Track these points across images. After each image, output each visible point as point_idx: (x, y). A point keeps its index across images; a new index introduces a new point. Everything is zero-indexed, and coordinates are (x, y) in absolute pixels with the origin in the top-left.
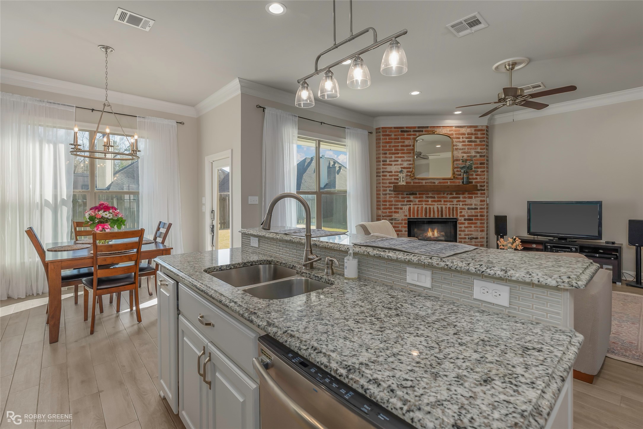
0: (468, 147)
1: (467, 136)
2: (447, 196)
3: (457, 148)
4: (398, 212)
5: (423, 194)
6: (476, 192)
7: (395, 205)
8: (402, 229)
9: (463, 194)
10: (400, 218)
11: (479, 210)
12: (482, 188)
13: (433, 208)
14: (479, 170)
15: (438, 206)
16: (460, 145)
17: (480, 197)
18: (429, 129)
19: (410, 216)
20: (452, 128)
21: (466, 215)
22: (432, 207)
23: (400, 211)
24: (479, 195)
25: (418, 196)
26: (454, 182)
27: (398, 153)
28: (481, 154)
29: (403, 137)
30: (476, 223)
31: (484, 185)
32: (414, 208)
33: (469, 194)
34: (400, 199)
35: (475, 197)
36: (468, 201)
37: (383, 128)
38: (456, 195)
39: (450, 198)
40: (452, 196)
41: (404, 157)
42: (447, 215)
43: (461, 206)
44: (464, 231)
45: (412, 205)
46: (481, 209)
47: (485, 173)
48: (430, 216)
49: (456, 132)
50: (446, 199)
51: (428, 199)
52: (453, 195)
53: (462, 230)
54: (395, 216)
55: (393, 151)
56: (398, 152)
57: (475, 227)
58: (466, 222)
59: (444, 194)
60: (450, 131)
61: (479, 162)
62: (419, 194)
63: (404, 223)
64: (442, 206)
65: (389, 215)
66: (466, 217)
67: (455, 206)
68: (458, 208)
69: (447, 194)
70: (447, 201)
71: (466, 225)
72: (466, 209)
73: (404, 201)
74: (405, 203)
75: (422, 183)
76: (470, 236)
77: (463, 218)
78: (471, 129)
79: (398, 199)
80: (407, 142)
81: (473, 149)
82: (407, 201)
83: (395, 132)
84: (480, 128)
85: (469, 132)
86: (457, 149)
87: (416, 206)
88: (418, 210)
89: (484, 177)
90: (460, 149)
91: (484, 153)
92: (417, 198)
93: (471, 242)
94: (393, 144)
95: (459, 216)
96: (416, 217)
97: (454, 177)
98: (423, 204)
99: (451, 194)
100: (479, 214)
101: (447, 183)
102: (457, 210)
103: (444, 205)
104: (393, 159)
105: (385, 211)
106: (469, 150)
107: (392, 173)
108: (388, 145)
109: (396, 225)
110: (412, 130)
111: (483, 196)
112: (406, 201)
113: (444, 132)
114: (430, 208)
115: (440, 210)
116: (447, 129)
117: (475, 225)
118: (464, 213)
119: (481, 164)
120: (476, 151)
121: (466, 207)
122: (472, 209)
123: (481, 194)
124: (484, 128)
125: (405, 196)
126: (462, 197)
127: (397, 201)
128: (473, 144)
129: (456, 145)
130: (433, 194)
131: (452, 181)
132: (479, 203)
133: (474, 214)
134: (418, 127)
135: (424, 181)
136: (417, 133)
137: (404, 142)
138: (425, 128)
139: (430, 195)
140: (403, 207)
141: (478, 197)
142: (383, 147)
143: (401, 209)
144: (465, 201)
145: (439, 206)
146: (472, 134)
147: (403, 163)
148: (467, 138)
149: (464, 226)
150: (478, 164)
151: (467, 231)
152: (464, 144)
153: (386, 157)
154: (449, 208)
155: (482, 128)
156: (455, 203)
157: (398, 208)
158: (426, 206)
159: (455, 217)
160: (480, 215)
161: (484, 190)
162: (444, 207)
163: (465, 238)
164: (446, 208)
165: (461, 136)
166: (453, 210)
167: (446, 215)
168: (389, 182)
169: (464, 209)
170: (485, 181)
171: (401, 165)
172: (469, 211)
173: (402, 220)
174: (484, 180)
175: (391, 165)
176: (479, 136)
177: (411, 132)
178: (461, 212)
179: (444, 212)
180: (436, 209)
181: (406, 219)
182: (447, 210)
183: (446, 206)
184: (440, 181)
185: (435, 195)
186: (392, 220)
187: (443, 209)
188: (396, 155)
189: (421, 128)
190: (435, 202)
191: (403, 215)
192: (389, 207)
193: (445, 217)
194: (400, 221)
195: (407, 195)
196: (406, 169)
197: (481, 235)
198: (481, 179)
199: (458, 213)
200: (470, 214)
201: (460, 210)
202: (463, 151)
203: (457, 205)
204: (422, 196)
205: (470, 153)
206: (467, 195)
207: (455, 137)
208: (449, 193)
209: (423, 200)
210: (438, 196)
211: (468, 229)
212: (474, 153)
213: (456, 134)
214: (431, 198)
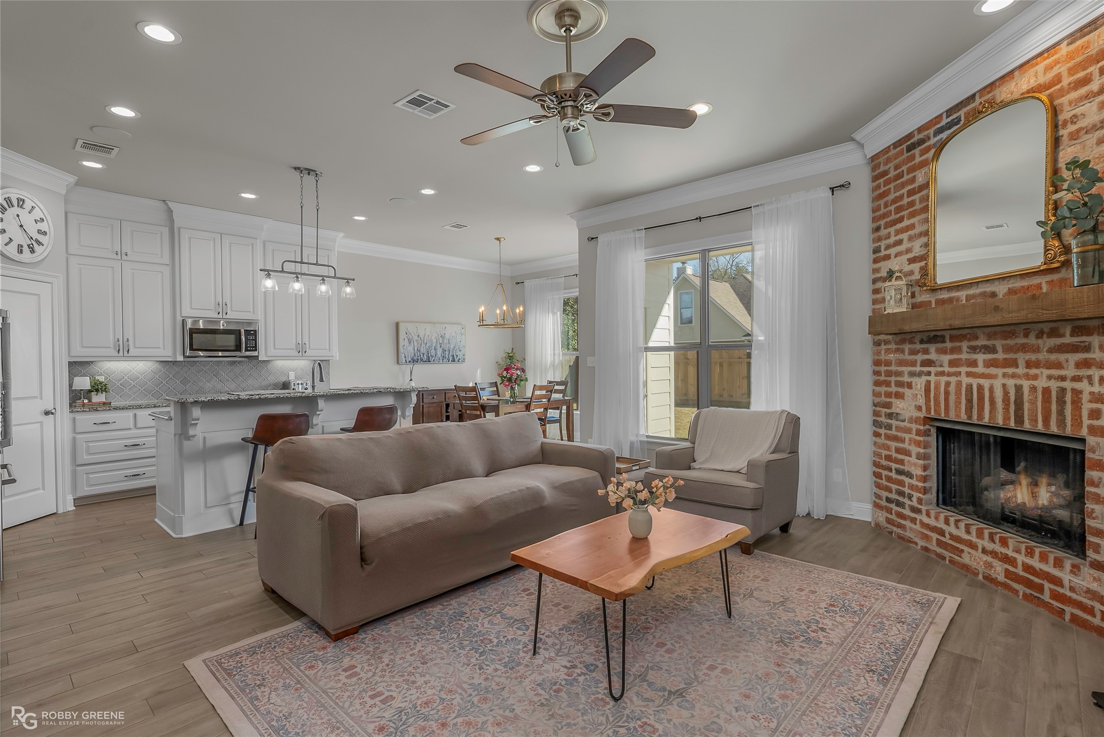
2: (1040, 341)
3: (1079, 130)
4: (902, 396)
5: (961, 338)
7: (897, 374)
8: (910, 448)
10: (907, 415)
13: (992, 390)
15: (1005, 381)
16: (1091, 112)
18: (978, 102)
19: (928, 410)
20: (1056, 52)
23: (907, 391)
25: (948, 344)
27: (902, 219)
29: (913, 163)
32: (937, 387)
34: (907, 356)
37: (873, 159)
38: (1072, 336)
39: (1050, 351)
40: (1059, 342)
41: (913, 226)
42: (1036, 421)
43: (1097, 388)
45: (933, 374)
49: (1072, 63)
50: (1033, 357)
51: (974, 356)
52: (1063, 336)
54: (897, 405)
55: (893, 217)
56: (902, 214)
59: (1026, 336)
62: (952, 339)
63: (914, 431)
64: (1019, 382)
65: (886, 402)
67: (1069, 385)
68: (1081, 392)
69: (1040, 335)
70: (1037, 364)
73: (915, 363)
74: (918, 369)
75: (958, 299)
79: (901, 356)
80: (920, 178)
82: (923, 364)
83: (897, 156)
86: (1075, 135)
87: (944, 379)
88: (947, 393)
90: (1093, 128)
92: (943, 351)
94: (891, 197)
95: (1086, 429)
96: (943, 416)
97: (1050, 262)
98: (960, 373)
99: (1054, 333)
102: (1077, 404)
103: (1027, 377)
104: (892, 239)
105: (877, 389)
108: (883, 202)
109: (899, 434)
110: (932, 131)
112: (919, 364)
113: (1025, 87)
114: (980, 388)
115: (1012, 399)
116: (1035, 68)
125: (918, 346)
127: (901, 363)
129: (1074, 119)
130: (989, 336)
134: (945, 113)
135: (962, 294)
136: (944, 136)
137: (914, 180)
138: (965, 106)
139: (982, 341)
140: (914, 380)
142: (874, 211)
143: (910, 386)
145: (1011, 383)
147: (913, 244)
153: (880, 239)
154: (1046, 391)
156: (1071, 371)
157: (902, 384)
158: (970, 380)
159: (1069, 431)
162: (1026, 384)
164: (1033, 389)
165: (1096, 69)
166: (1062, 402)
167: (1034, 420)
171: (908, 251)
173: (911, 420)
175: (889, 257)
177: (929, 139)
178: (1096, 414)
179: (1026, 406)
180: (999, 394)
181: (920, 417)
182: (1036, 398)
183: (1035, 383)
184: (1010, 286)
185: (995, 339)
186: (890, 416)
187: (1022, 394)
188: (899, 226)
189: (955, 113)
190: (997, 367)
191: (914, 404)
192: (885, 381)
193: (1029, 427)
194: (906, 424)
195: (922, 343)
196: (919, 262)
199: (1081, 416)
201: (1090, 402)
202: (1101, 133)
203: (1077, 379)
204: (959, 344)
207: (1070, 83)
208: (1047, 330)
209: (961, 359)
210: (1005, 342)
213: (1070, 70)
214: (983, 351)
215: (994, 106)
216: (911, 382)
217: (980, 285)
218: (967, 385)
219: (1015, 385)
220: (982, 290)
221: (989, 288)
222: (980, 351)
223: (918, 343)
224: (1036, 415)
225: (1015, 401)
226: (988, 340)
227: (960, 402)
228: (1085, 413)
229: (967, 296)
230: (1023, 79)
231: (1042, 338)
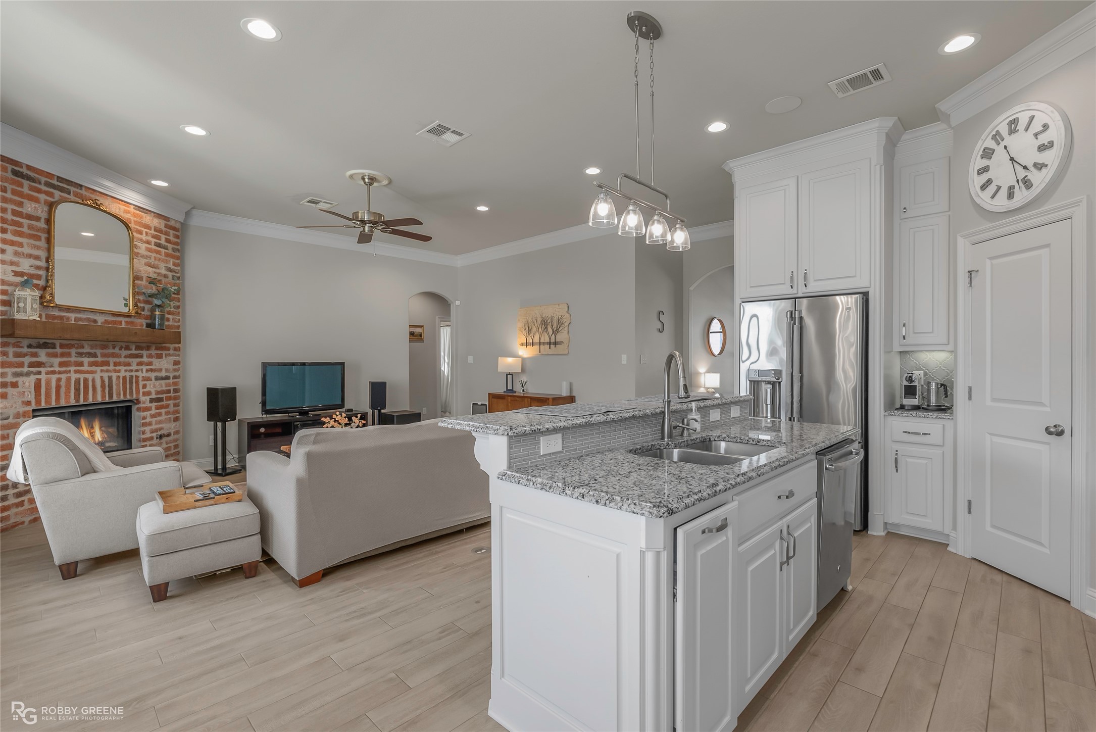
0: (155, 255)
1: (153, 232)
2: (121, 352)
3: (139, 253)
4: (5, 396)
5: (70, 346)
6: (167, 345)
9: (148, 348)
10: (13, 412)
11: (171, 381)
13: (93, 380)
15: (102, 374)
16: (143, 249)
17: (173, 355)
18: (83, 192)
19: (38, 402)
20: (128, 207)
21: (153, 391)
22: (90, 377)
23: (10, 391)
24: (172, 352)
25: (58, 350)
26: (132, 323)
27: (6, 231)
28: (174, 274)
29: (20, 189)
30: (167, 406)
32: (48, 383)
33: (157, 349)
34: (11, 358)
35: (166, 355)
36: (157, 363)
38: (135, 350)
39: (125, 357)
40: (129, 352)
41: (20, 245)
42: (120, 395)
43: (145, 374)
44: (150, 424)
45: (43, 373)
46: (175, 377)
48: (86, 398)
49: (136, 219)
50: (117, 360)
51: (81, 359)
52: (131, 350)
53: (146, 422)
56: (7, 227)
57: (167, 413)
58: (153, 405)
59: (114, 348)
60: (127, 212)
62: (62, 346)
64: (110, 374)
66: (154, 396)
67: (134, 374)
68: (139, 377)
69: (121, 349)
70: (119, 364)
71: (153, 411)
72: (153, 379)
73: (21, 365)
74: (26, 369)
75: (68, 319)
76: (159, 433)
77: (148, 398)
78: (160, 220)
79: (3, 358)
80: (29, 207)
81: (163, 261)
82: (31, 365)
84: (172, 223)
85: (157, 225)
86: (137, 255)
87: (54, 377)
88: (58, 387)
89: (178, 318)
90: (143, 256)
91: (178, 273)
92: (55, 356)
93: (161, 443)
95: (141, 394)
96: (54, 404)
97: (137, 313)
98: (70, 371)
99: (127, 348)
100: (172, 388)
101: (121, 323)
102: (137, 383)
103: (115, 371)
106: (157, 262)
109: (1, 433)
110: (42, 179)
111: (177, 353)
112: (26, 365)
113: (114, 210)
114: (86, 380)
115: (107, 384)
116: (120, 206)
117: (166, 410)
120: (167, 265)
121: (153, 375)
122: (162, 378)
123: (175, 349)
124: (178, 226)
125: (25, 350)
126: (146, 356)
127: (2, 365)
128: (163, 250)
129: (137, 247)
130: (92, 348)
131: (128, 320)
132: (171, 367)
133: (164, 388)
134: (59, 177)
135: (73, 316)
136: (57, 194)
137: (21, 204)
138: (74, 187)
139: (87, 350)
140: (20, 380)
141: (170, 355)
143: (15, 385)
144: (150, 364)
145: (105, 375)
146: (160, 231)
147: (20, 260)
148: (154, 237)
149: (150, 414)
151: (154, 423)
152: (149, 248)
155: (175, 226)
157: (3, 385)
158: (78, 376)
159: (135, 397)
160: (173, 389)
162: (114, 375)
163: (152, 438)
164: (118, 377)
165: (145, 230)
166: (131, 383)
167: (119, 395)
169: (149, 379)
171: (12, 263)
172: (158, 383)
173: (18, 415)
174: (179, 324)
176: (171, 238)
177: (40, 183)
178: (144, 386)
179: (115, 387)
180: (98, 382)
181: (30, 410)
182: (119, 382)
183: (118, 374)
184: (106, 318)
185: (96, 349)
187: (112, 381)
189: (65, 184)
190: (97, 366)
191: (20, 400)
193: (116, 399)
194: (12, 420)
195: (31, 348)
197: (174, 427)
198: (175, 321)
199: (139, 388)
200: (159, 389)
201: (142, 381)
202: (147, 261)
203: (137, 371)
204: (68, 350)
205: (159, 269)
206: (153, 352)
207: (134, 228)
208: (124, 346)
209: (70, 361)
210: (102, 351)
211: (156, 419)
212: (163, 269)
213: (135, 222)
214: (87, 356)
215: (97, 207)
216: (17, 382)
217: (86, 313)
218: (76, 379)
219: (108, 376)
220: (88, 316)
221: (92, 316)
222: (85, 356)
223: (25, 347)
224: (120, 392)
225: (108, 386)
226: (91, 349)
227: (70, 393)
228: (141, 387)
229: (75, 318)
230: (113, 206)
231: (121, 350)
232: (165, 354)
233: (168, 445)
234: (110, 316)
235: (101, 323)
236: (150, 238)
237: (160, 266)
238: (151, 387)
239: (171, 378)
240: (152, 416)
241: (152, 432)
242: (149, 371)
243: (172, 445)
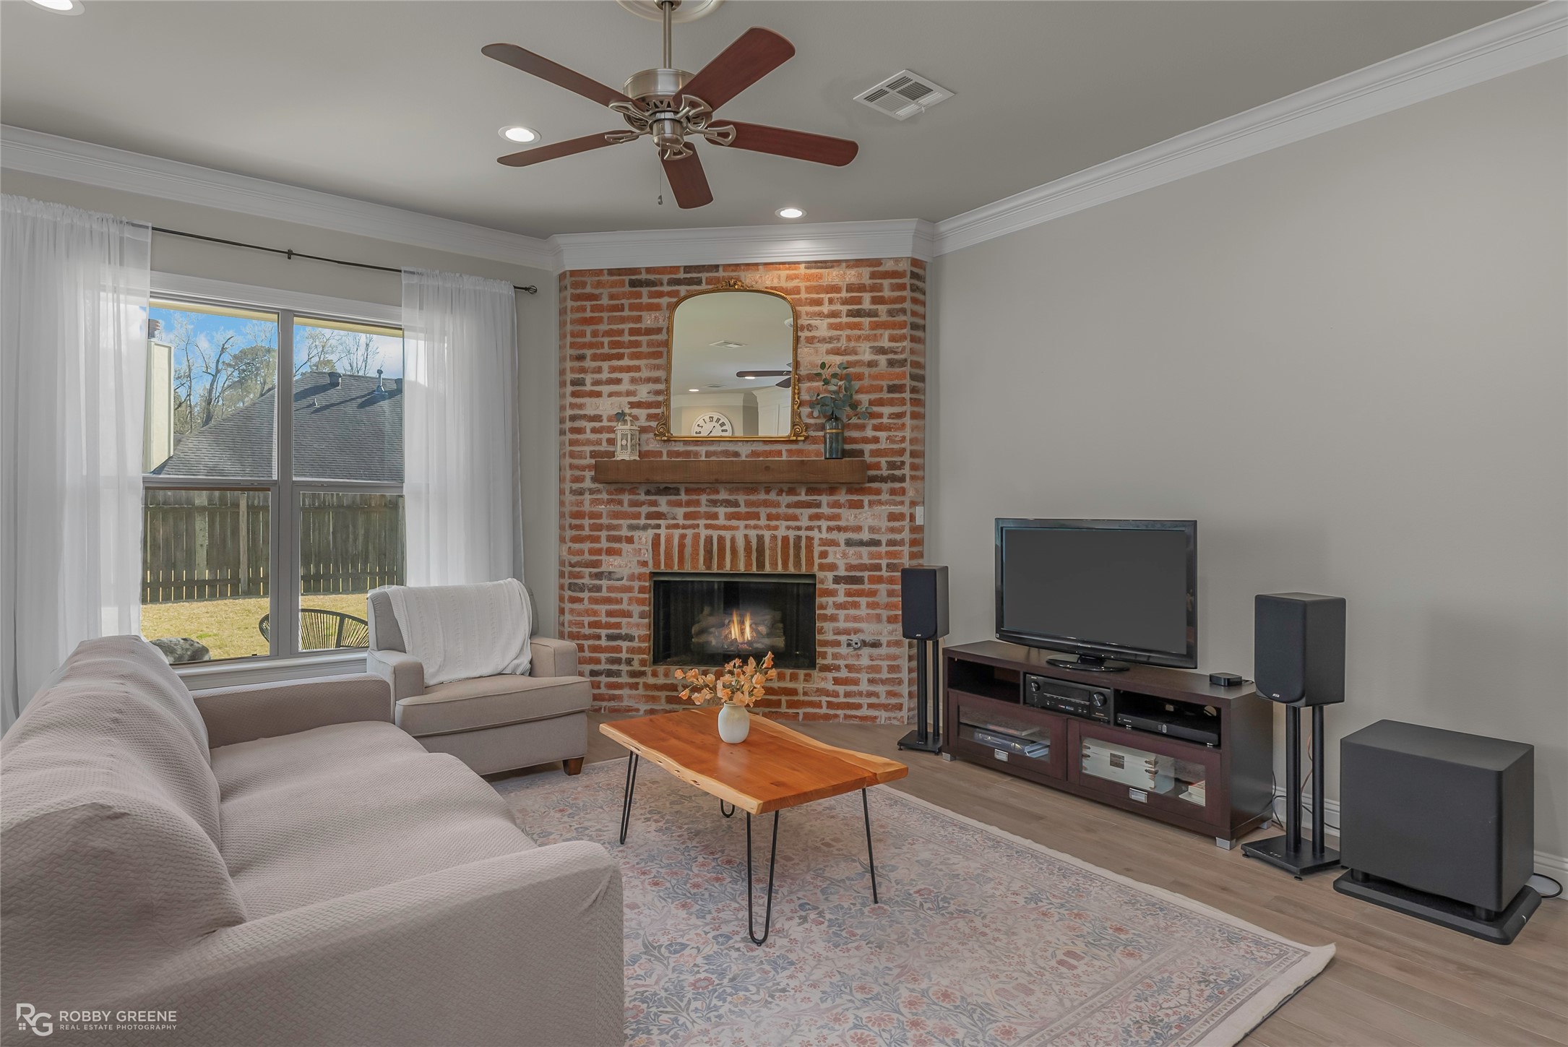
0: (849, 332)
1: (844, 294)
2: (779, 498)
3: (814, 337)
4: (617, 552)
5: (699, 491)
6: (874, 486)
7: (610, 528)
8: (630, 608)
9: (832, 490)
10: (626, 572)
11: (883, 549)
12: (897, 472)
13: (733, 540)
14: (886, 410)
15: (747, 532)
16: (822, 328)
17: (886, 503)
18: (721, 274)
19: (657, 563)
20: (795, 269)
21: (841, 564)
22: (727, 535)
23: (625, 547)
24: (885, 497)
25: (683, 497)
26: (800, 452)
27: (620, 357)
28: (891, 356)
29: (638, 301)
30: (873, 593)
31: (903, 463)
32: (669, 540)
33: (850, 491)
34: (626, 508)
35: (871, 503)
36: (849, 517)
37: (573, 273)
38: (806, 495)
39: (788, 506)
40: (795, 498)
41: (638, 369)
42: (777, 564)
43: (824, 535)
44: (836, 618)
45: (663, 527)
46: (891, 543)
47: (907, 420)
49: (808, 284)
50: (774, 511)
51: (715, 510)
52: (799, 494)
53: (830, 615)
54: (610, 563)
55: (606, 350)
56: (622, 351)
57: (869, 605)
58: (842, 588)
59: (768, 492)
60: (789, 278)
61: (884, 383)
62: (688, 491)
63: (636, 589)
64: (760, 532)
65: (591, 561)
66: (842, 572)
67: (803, 533)
68: (813, 539)
69: (780, 492)
70: (777, 517)
71: (841, 598)
72: (842, 543)
73: (637, 516)
74: (643, 521)
75: (696, 454)
76: (855, 638)
77: (830, 575)
78: (860, 270)
79: (617, 508)
80: (649, 320)
81: (867, 338)
82: (649, 516)
83: (613, 285)
84: (889, 266)
85: (853, 280)
86: (810, 340)
87: (677, 533)
88: (682, 546)
89: (901, 435)
90: (823, 340)
91: (902, 353)
92: (679, 504)
93: (858, 656)
94: (603, 327)
95: (816, 567)
96: (676, 569)
97: (796, 435)
99: (792, 491)
100: (884, 563)
101: (779, 453)
102: (810, 548)
103: (769, 528)
104: (605, 376)
105: (577, 546)
106: (852, 344)
107: (601, 421)
108: (589, 329)
109: (613, 595)
110: (665, 278)
111: (898, 498)
112: (643, 516)
113: (768, 283)
114: (721, 539)
115: (754, 547)
116: (779, 272)
117: (870, 599)
118: (835, 558)
119: (892, 389)
120: (876, 344)
121: (842, 537)
122: (862, 543)
123: (893, 492)
124: (905, 266)
125: (643, 497)
126: (828, 504)
127: (616, 515)
128: (866, 321)
129: (810, 327)
130: (731, 491)
131: (794, 447)
132: (885, 524)
133: (866, 561)
134: (685, 267)
135: (702, 450)
136: (683, 290)
137: (639, 319)
138: (708, 272)
139: (723, 495)
140: (636, 534)
141: (880, 503)
142: (573, 335)
143: (630, 540)
144: (837, 517)
145: (753, 534)
146: (861, 288)
147: (638, 387)
148: (845, 302)
149: (834, 603)
150: (881, 390)
151: (842, 618)
152: (836, 324)
153: (583, 370)
154: (785, 539)
155: (896, 268)
156: (804, 522)
157: (618, 539)
158: (710, 532)
159: (803, 570)
160: (888, 565)
161: (902, 479)
162: (767, 535)
163: (838, 644)
164: (774, 538)
165: (826, 297)
166: (797, 547)
167: (774, 564)
168: (591, 452)
169: (833, 543)
170: (904, 450)
171: (629, 393)
172: (851, 551)
173: (632, 577)
174: (903, 445)
175: (599, 394)
176: (887, 293)
177: (662, 284)
178: (824, 555)
179: (767, 553)
180: (741, 543)
181: (646, 573)
182: (776, 545)
183: (775, 532)
184: (754, 449)
185: (737, 494)
186: (599, 576)
187: (764, 543)
188: (615, 363)
189: (695, 272)
190: (739, 519)
191: (635, 559)
192: (590, 536)
193: (769, 571)
194: (624, 582)
195: (649, 495)
196: (646, 408)
197: (891, 633)
198: (893, 442)
199: (813, 557)
200: (855, 562)
201: (820, 545)
202: (830, 346)
203: (809, 528)
204: (697, 497)
205: (856, 354)
206: (842, 497)
207: (806, 299)
208: (785, 489)
209: (699, 512)
210: (747, 497)
211: (846, 612)
212: (867, 354)
213: (807, 288)
214: (724, 504)
215: (745, 287)
216: (632, 537)
217: (722, 444)
218: (706, 537)
219: (757, 535)
220: (724, 449)
222: (721, 505)
223: (643, 494)
224: (777, 559)
225: (757, 549)
226: (730, 495)
227: (698, 554)
228: (816, 555)
229: (706, 452)
230: (767, 276)
231: (781, 495)
232: (869, 501)
233: (874, 663)
234: (761, 443)
235: (746, 457)
236: (837, 307)
237: (858, 349)
238: (838, 556)
239: (884, 544)
240: (839, 606)
241: (838, 632)
242: (834, 530)
243: (885, 664)
